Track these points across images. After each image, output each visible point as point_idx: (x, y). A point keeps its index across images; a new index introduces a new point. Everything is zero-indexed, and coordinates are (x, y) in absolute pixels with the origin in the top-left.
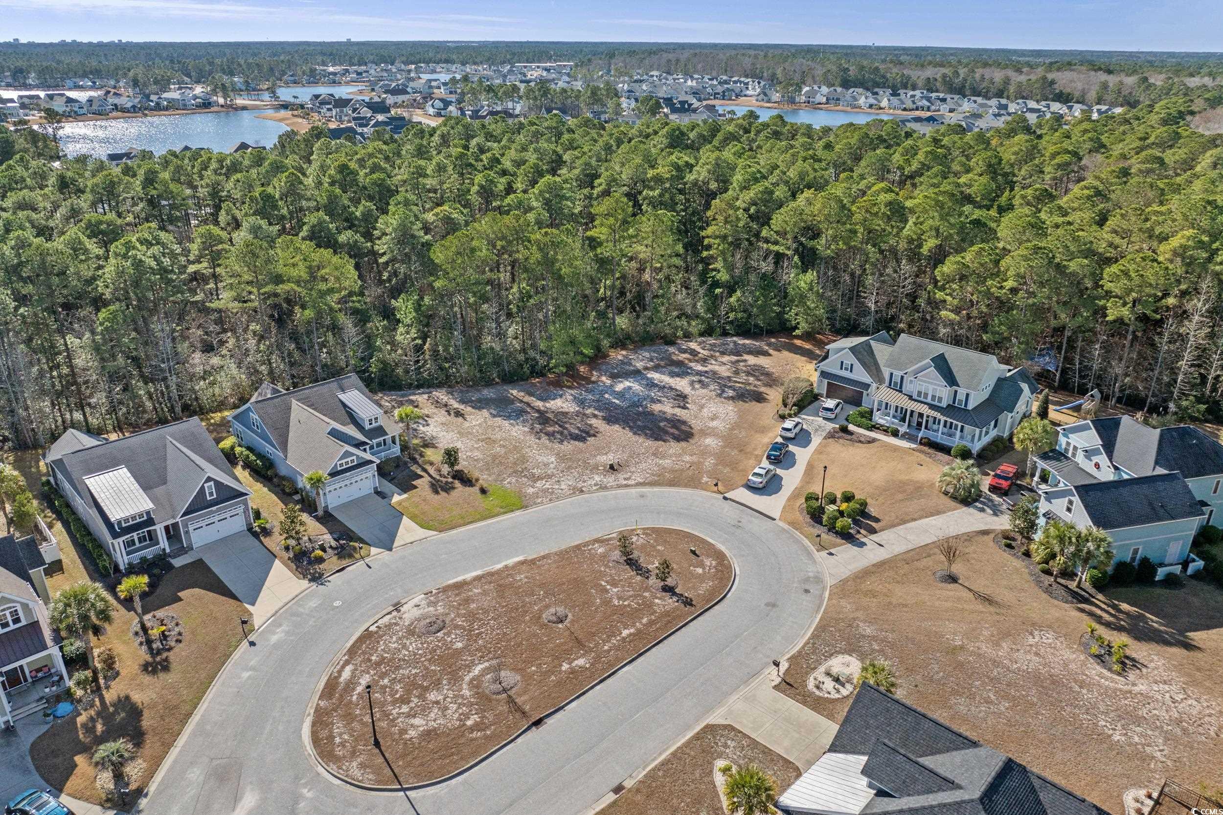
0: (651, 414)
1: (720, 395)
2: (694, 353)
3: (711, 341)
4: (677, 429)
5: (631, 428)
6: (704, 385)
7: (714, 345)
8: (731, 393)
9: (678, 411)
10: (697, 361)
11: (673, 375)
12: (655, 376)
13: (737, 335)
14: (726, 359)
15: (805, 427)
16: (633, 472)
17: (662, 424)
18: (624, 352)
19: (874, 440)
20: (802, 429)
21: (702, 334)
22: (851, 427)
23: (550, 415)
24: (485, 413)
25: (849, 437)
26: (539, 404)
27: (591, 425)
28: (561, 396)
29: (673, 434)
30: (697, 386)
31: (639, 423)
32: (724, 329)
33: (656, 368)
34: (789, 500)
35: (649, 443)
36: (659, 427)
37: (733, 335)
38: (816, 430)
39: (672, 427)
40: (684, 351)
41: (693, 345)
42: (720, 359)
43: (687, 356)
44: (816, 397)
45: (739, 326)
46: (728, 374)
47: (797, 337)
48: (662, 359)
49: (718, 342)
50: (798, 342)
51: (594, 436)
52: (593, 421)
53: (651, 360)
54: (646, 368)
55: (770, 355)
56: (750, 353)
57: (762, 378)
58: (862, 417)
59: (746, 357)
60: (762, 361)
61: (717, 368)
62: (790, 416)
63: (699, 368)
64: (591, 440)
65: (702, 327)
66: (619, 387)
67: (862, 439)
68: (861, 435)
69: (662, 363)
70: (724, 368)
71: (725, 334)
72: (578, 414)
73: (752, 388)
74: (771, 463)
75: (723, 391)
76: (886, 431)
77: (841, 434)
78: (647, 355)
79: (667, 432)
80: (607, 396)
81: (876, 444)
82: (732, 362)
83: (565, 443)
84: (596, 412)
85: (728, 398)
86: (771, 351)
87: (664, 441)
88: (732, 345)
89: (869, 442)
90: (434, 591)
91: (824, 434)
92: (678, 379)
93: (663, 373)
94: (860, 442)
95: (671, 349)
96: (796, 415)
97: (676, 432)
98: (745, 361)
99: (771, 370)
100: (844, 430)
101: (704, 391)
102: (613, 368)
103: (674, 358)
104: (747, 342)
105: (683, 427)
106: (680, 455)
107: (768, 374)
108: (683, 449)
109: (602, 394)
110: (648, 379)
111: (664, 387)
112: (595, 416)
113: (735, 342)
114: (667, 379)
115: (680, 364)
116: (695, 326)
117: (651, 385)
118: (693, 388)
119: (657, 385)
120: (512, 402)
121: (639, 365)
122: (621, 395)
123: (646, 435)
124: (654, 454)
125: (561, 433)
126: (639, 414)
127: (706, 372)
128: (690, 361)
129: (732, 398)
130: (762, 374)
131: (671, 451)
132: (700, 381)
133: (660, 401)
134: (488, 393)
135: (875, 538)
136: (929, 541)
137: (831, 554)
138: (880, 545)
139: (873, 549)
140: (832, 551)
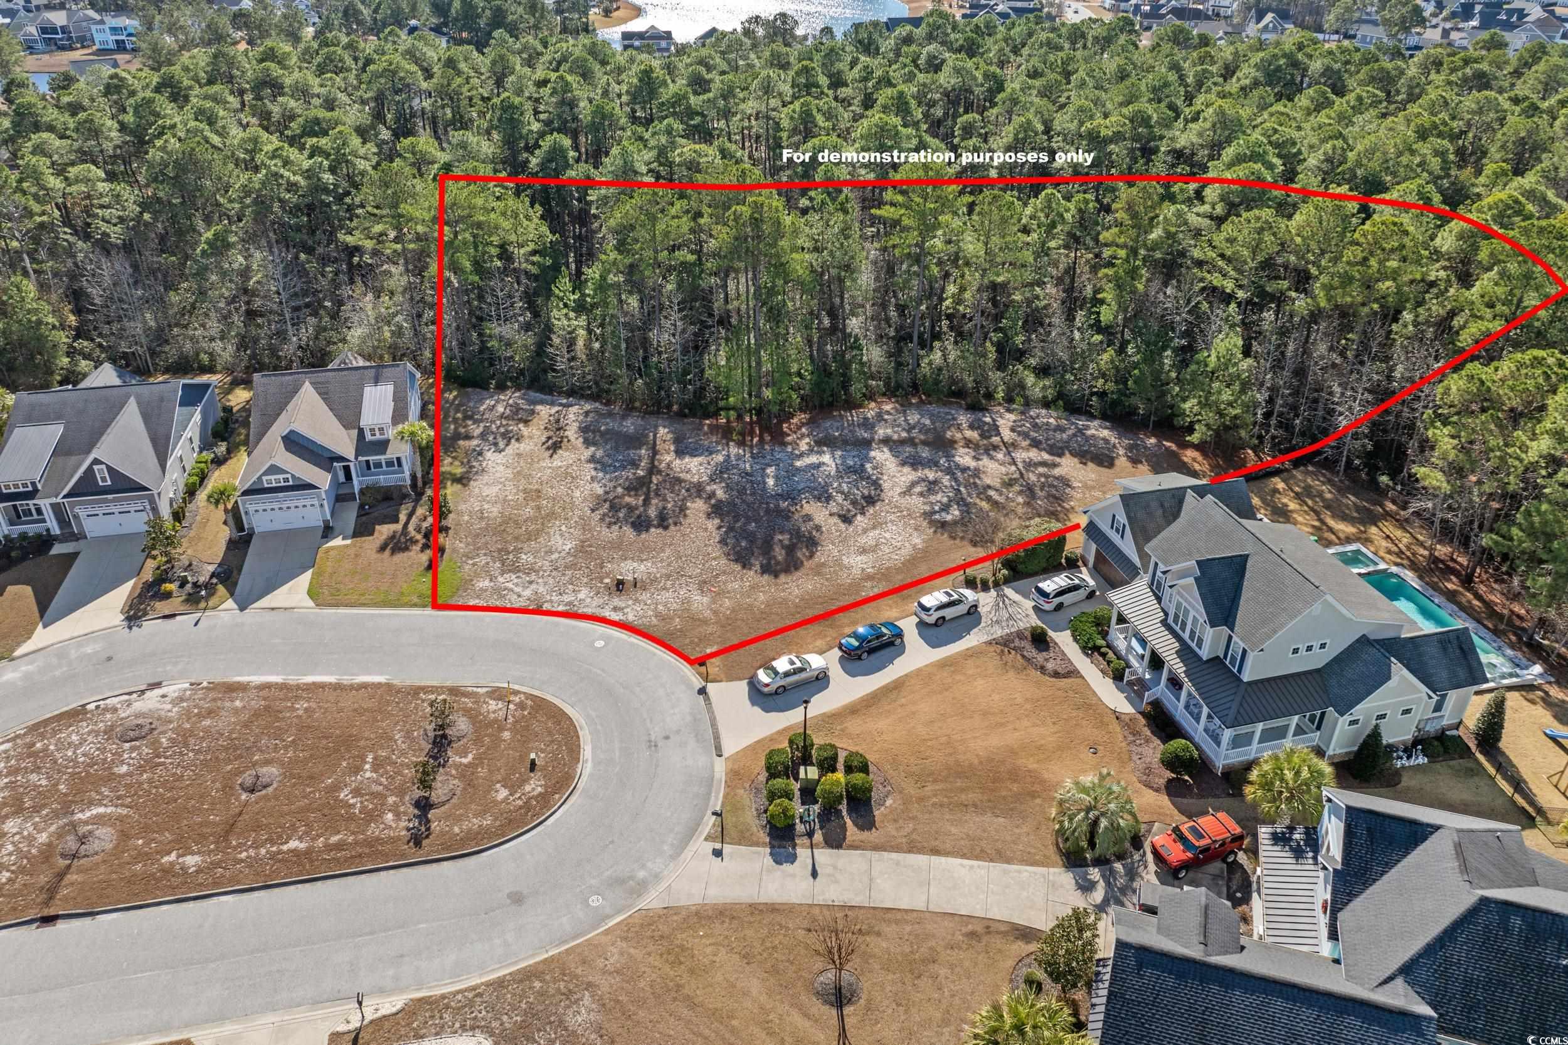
0: (787, 516)
1: (930, 514)
4: (790, 552)
5: (729, 531)
6: (930, 491)
8: (953, 515)
9: (830, 523)
11: (907, 460)
12: (880, 456)
14: (1026, 454)
15: (984, 611)
17: (778, 536)
19: (1068, 674)
22: (1064, 640)
24: (588, 452)
25: (1033, 653)
26: (668, 458)
27: (684, 510)
29: (771, 558)
30: (918, 489)
31: (751, 525)
36: (768, 540)
38: (996, 623)
39: (787, 548)
40: (978, 425)
44: (1072, 563)
46: (994, 482)
51: (666, 528)
52: (696, 505)
58: (1096, 623)
61: (991, 467)
62: (984, 583)
63: (964, 459)
64: (654, 532)
66: (807, 461)
67: (1054, 666)
68: (1058, 657)
76: (1109, 663)
77: (1025, 642)
78: (914, 417)
79: (766, 552)
80: (770, 469)
81: (1063, 682)
83: (616, 527)
84: (719, 492)
87: (744, 566)
89: (1057, 676)
90: (205, 684)
91: (999, 634)
92: (907, 470)
93: (898, 455)
94: (1044, 669)
95: (962, 417)
97: (780, 556)
100: (1040, 640)
101: (919, 501)
105: (801, 551)
108: (752, 586)
109: (768, 465)
111: (868, 478)
112: (710, 498)
114: (888, 466)
117: (857, 469)
118: (907, 491)
119: (862, 472)
121: (882, 432)
122: (791, 474)
124: (702, 583)
125: (631, 510)
127: (965, 469)
128: (968, 444)
132: (933, 482)
133: (828, 500)
135: (824, 856)
136: (904, 905)
137: (718, 853)
138: (814, 874)
139: (793, 876)
140: (727, 849)
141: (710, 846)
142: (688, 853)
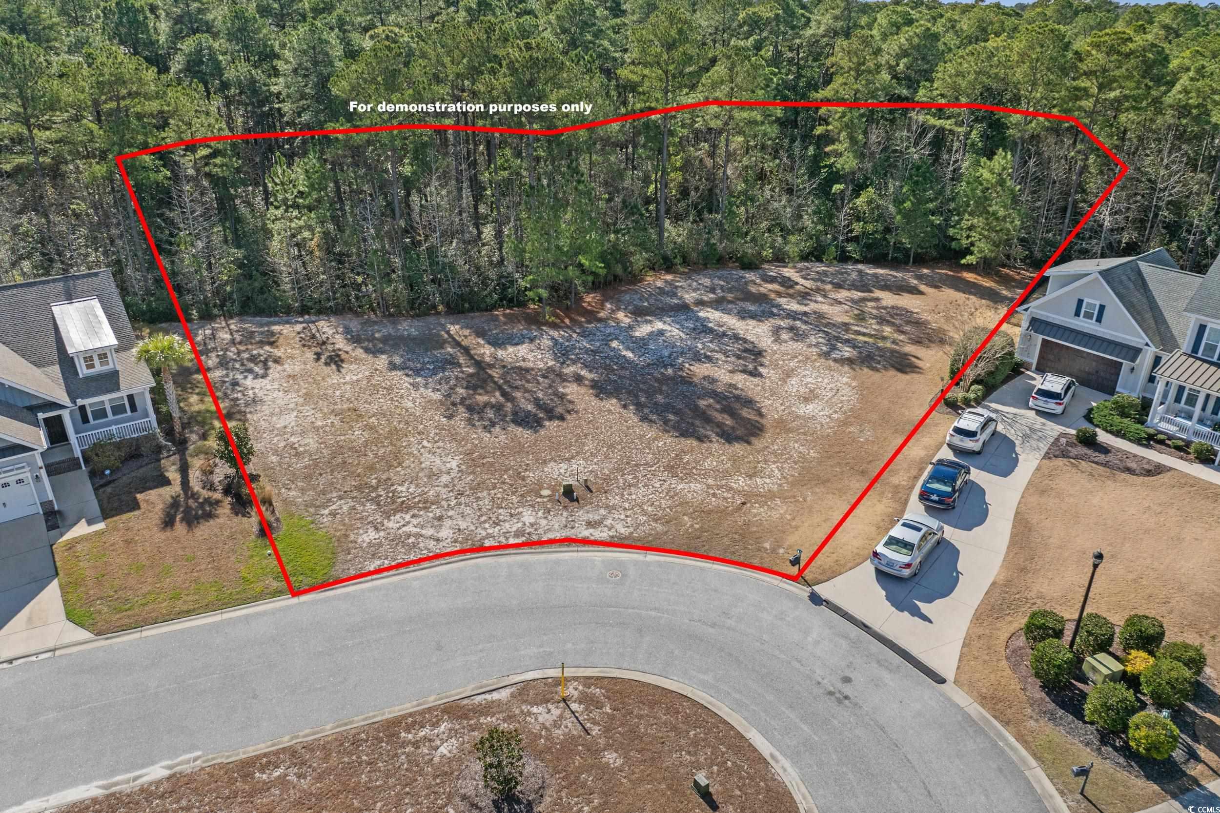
0: (687, 381)
1: (826, 355)
2: (788, 283)
3: (821, 268)
4: (733, 414)
5: (639, 406)
6: (798, 335)
7: (825, 273)
8: (847, 352)
9: (740, 379)
10: (791, 296)
11: (743, 315)
12: (712, 315)
13: (865, 260)
14: (843, 294)
15: (1000, 428)
16: (610, 508)
17: (702, 403)
18: (669, 277)
19: (1158, 470)
20: (994, 433)
21: (804, 258)
22: (1103, 437)
23: (495, 373)
24: (382, 361)
25: (1101, 457)
26: (486, 351)
27: (562, 397)
28: (532, 340)
29: (720, 425)
30: (785, 336)
31: (660, 398)
32: (843, 251)
33: (718, 304)
34: (978, 618)
35: (668, 441)
36: (696, 409)
37: (857, 262)
38: (1026, 437)
39: (723, 410)
40: (773, 280)
41: (788, 272)
42: (833, 295)
43: (775, 287)
44: (1017, 369)
45: (868, 246)
46: (846, 319)
47: (969, 268)
48: (730, 290)
49: (831, 269)
50: (969, 276)
51: (562, 418)
52: (571, 390)
53: (713, 290)
54: (701, 303)
55: (921, 293)
56: (886, 287)
57: (908, 328)
58: (1124, 415)
59: (878, 294)
60: (906, 301)
61: (825, 308)
62: (967, 403)
63: (794, 306)
64: (551, 426)
65: (806, 246)
66: (643, 331)
67: (1133, 465)
68: (1127, 455)
69: (730, 296)
70: (837, 309)
71: (844, 258)
72: (547, 373)
73: (888, 345)
74: (929, 510)
75: (833, 348)
76: (1182, 449)
77: (1082, 450)
78: (707, 282)
79: (708, 420)
80: (614, 344)
81: (1165, 477)
82: (853, 301)
83: (497, 429)
84: (583, 372)
85: (842, 361)
86: (923, 288)
87: (700, 439)
88: (854, 275)
89: (1149, 473)
91: (1044, 447)
92: (752, 323)
93: (728, 312)
94: (1129, 470)
95: (750, 276)
96: (978, 402)
97: (729, 422)
98: (877, 300)
99: (925, 316)
100: (1088, 441)
101: (799, 346)
102: (642, 299)
103: (753, 289)
104: (881, 271)
105: (745, 413)
106: (727, 474)
107: (918, 323)
108: (734, 459)
109: (606, 341)
110: (698, 319)
111: (724, 334)
112: (579, 379)
113: (860, 272)
114: (732, 322)
115: (761, 298)
116: (795, 245)
117: (703, 329)
118: (777, 340)
119: (711, 331)
120: (441, 345)
121: (689, 297)
122: (640, 345)
123: (666, 422)
124: (671, 469)
125: (498, 408)
126: (666, 379)
127: (805, 314)
128: (779, 294)
129: (850, 361)
130: (908, 323)
131: (709, 463)
132: (791, 329)
133: (709, 359)
134: (408, 327)
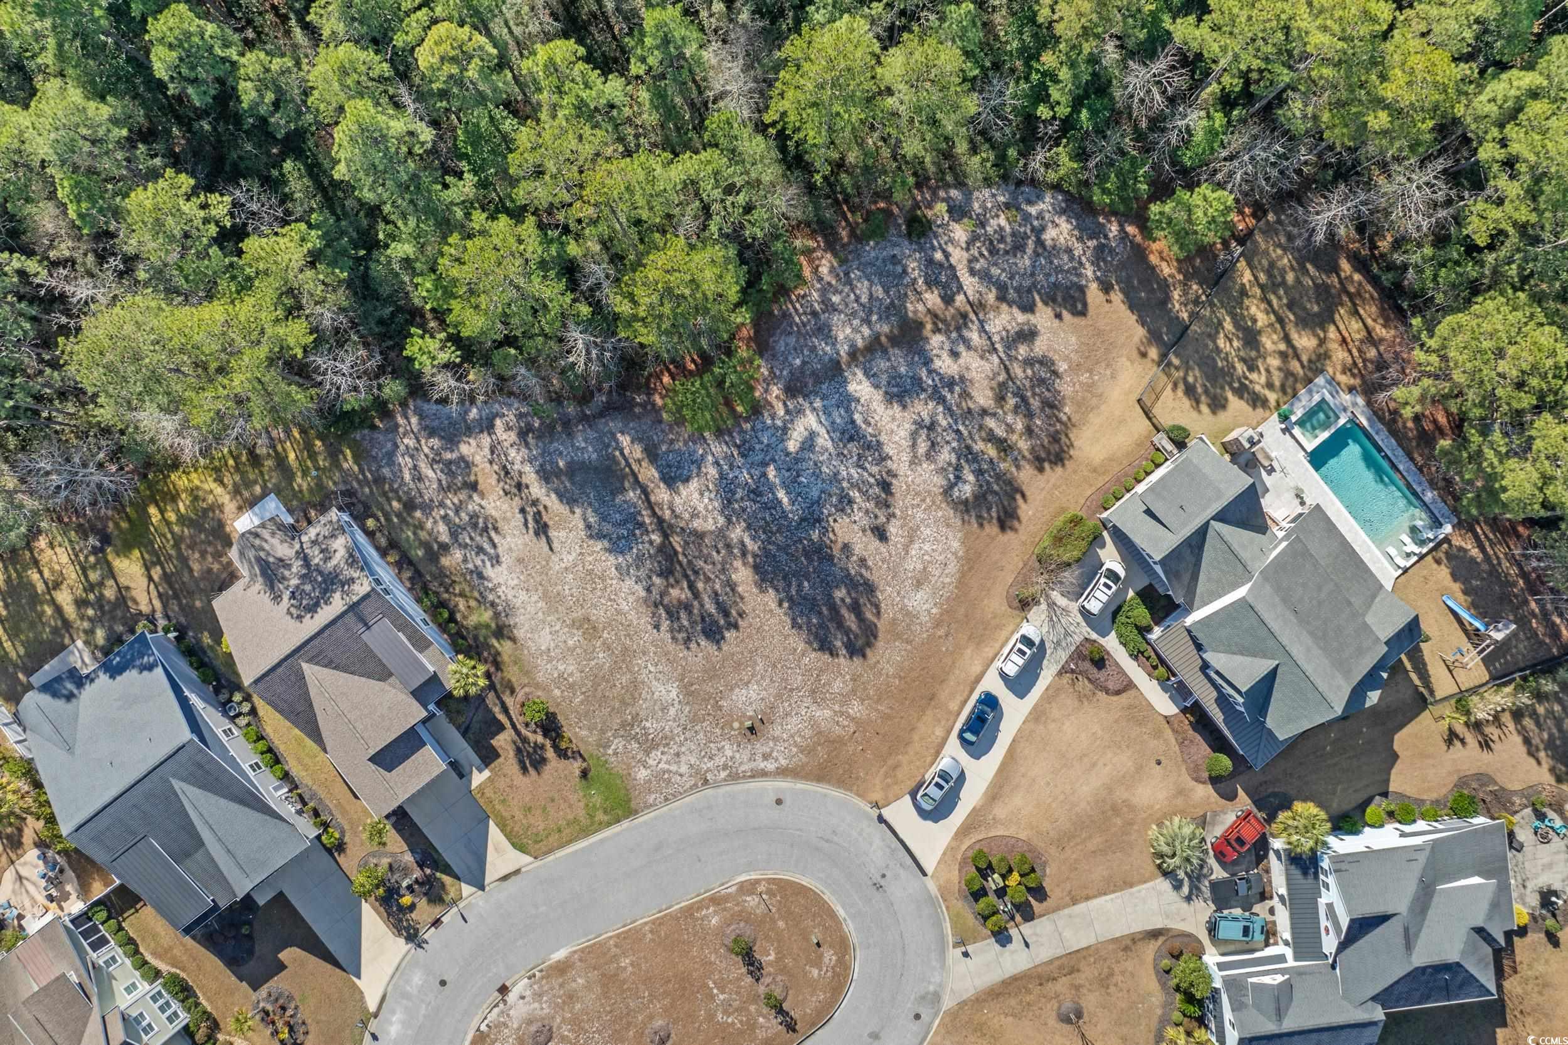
0: (830, 556)
1: (951, 492)
4: (858, 613)
5: (793, 603)
6: (935, 445)
8: (970, 484)
9: (872, 549)
10: (948, 327)
11: (893, 391)
12: (863, 392)
14: (1002, 320)
16: (775, 740)
17: (838, 595)
19: (1126, 687)
24: (582, 520)
25: (1096, 674)
26: (664, 497)
27: (735, 589)
28: (699, 468)
29: (848, 631)
30: (923, 447)
33: (871, 357)
34: (957, 835)
35: (812, 656)
36: (834, 605)
38: (1058, 644)
39: (852, 607)
42: (991, 323)
43: (936, 299)
46: (988, 400)
50: (1156, 247)
52: (741, 576)
53: (869, 314)
55: (1084, 310)
56: (1052, 294)
57: (1039, 422)
59: (1039, 314)
60: (1062, 337)
61: (975, 365)
63: (946, 362)
64: (731, 637)
66: (796, 436)
67: (1111, 684)
68: (1115, 669)
72: (720, 542)
75: (960, 477)
77: (1087, 665)
79: (840, 623)
80: (772, 473)
81: (1124, 698)
82: (1007, 340)
83: (694, 645)
84: (747, 539)
86: (1092, 291)
87: (833, 652)
89: (1118, 692)
91: (1064, 658)
92: (899, 412)
94: (1105, 689)
95: (914, 265)
97: (855, 625)
98: (1033, 336)
99: (1066, 385)
101: (931, 472)
105: (868, 611)
108: (855, 679)
112: (745, 554)
113: (1038, 238)
117: (851, 431)
118: (915, 458)
119: (858, 436)
123: (810, 630)
124: (812, 693)
125: (690, 610)
127: (952, 384)
128: (936, 322)
129: (966, 506)
130: (1044, 405)
133: (851, 506)
134: (584, 443)
135: (1027, 928)
136: (1084, 945)
137: (966, 954)
138: (1027, 945)
139: (1016, 951)
140: (970, 949)
141: (959, 951)
142: (949, 961)
